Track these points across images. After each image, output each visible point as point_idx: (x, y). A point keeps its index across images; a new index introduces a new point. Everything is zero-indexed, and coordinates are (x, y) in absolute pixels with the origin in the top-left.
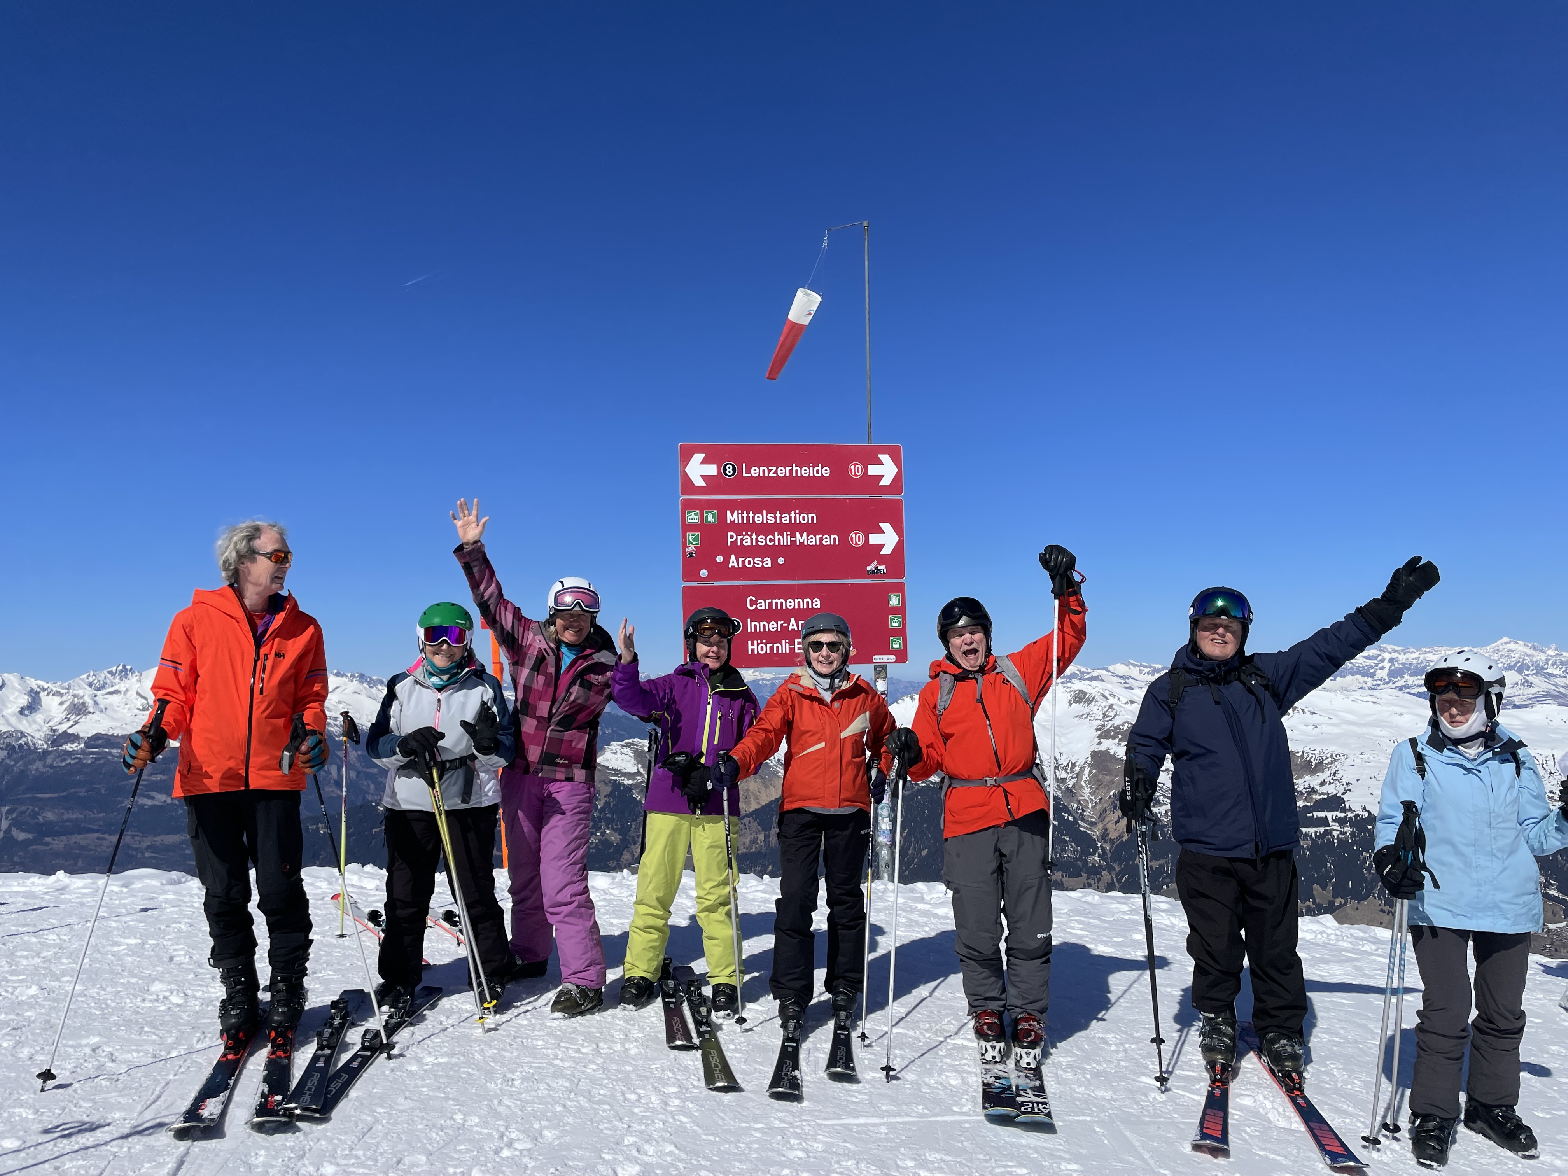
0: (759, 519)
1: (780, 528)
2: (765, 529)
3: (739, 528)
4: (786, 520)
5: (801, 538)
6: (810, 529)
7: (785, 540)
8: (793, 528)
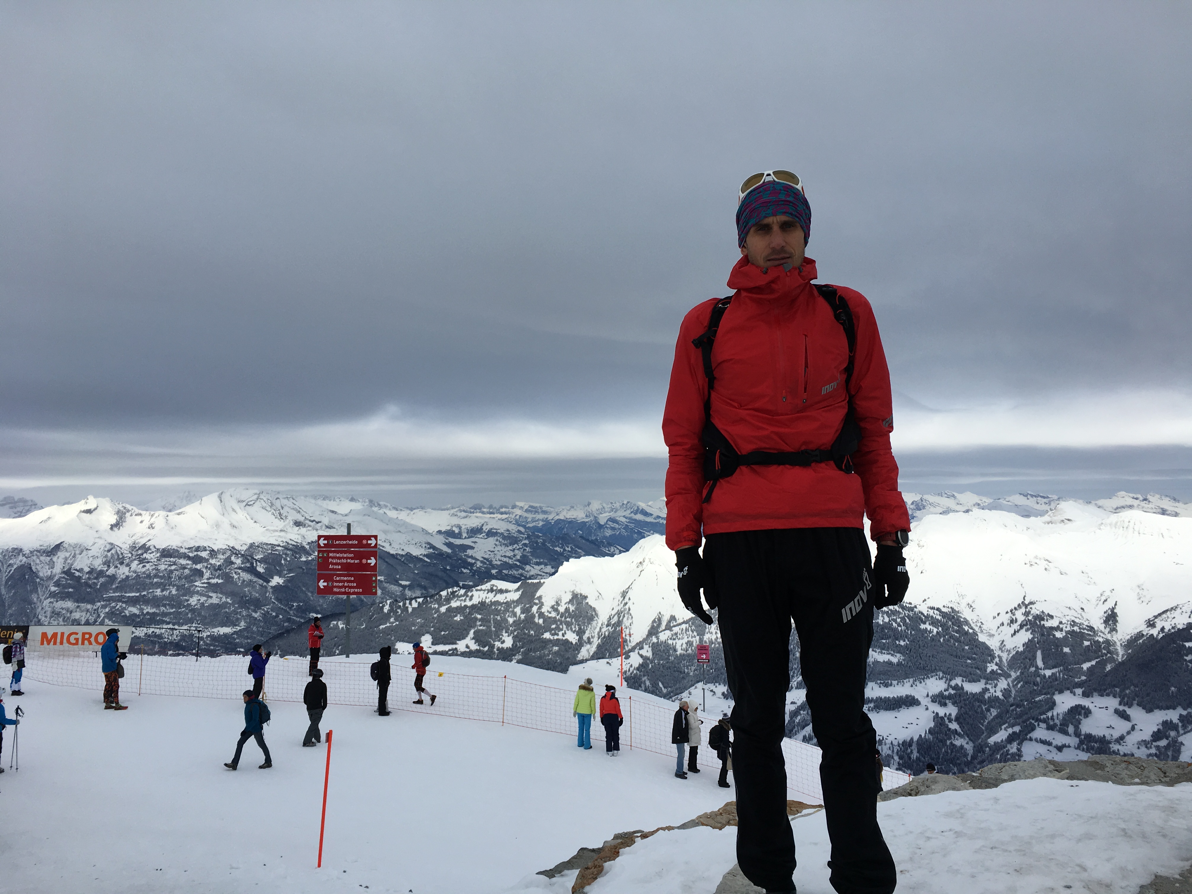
0: (338, 555)
1: (344, 558)
2: (339, 558)
3: (333, 558)
4: (345, 556)
5: (349, 561)
6: (352, 558)
7: (345, 561)
8: (347, 558)
